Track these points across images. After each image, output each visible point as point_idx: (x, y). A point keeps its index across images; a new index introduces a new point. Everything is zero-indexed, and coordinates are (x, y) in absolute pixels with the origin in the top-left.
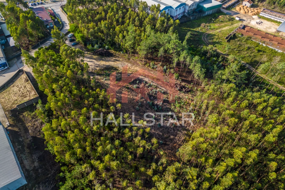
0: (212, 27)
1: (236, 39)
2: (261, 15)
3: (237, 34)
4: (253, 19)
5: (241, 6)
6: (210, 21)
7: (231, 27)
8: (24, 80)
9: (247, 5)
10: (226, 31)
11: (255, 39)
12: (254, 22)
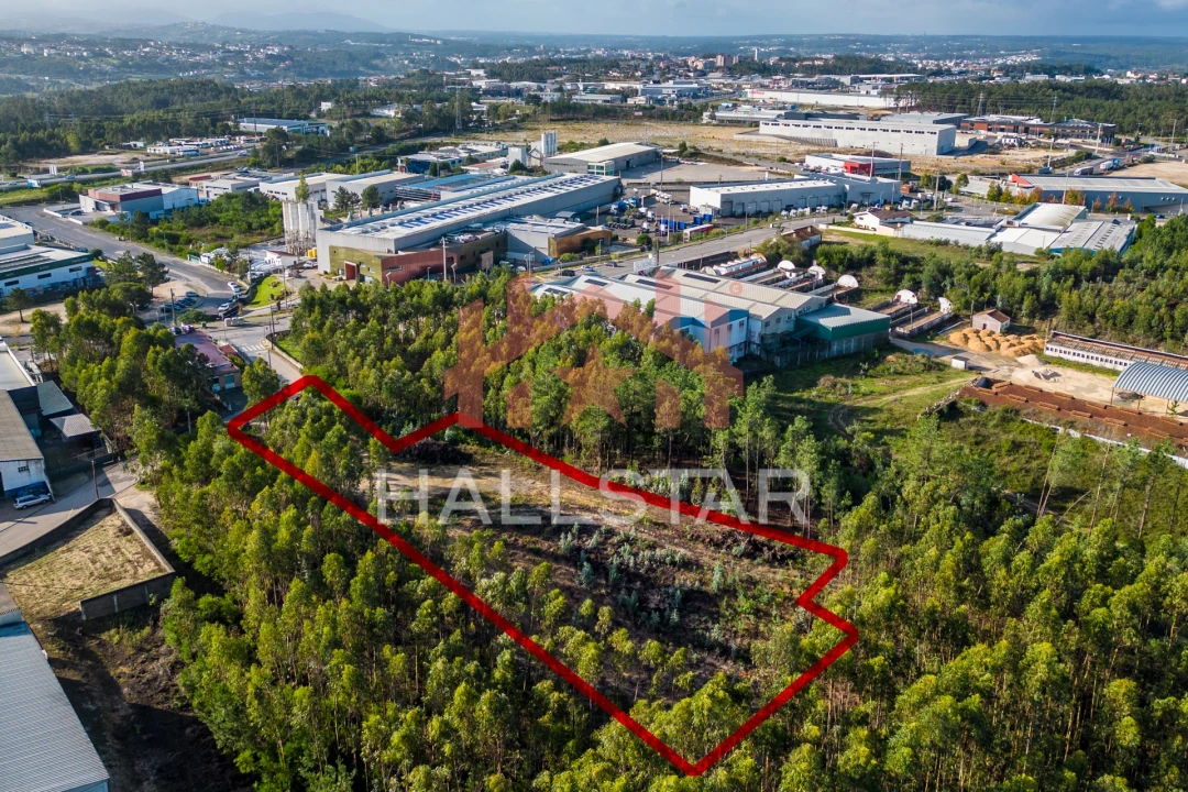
0: (863, 389)
1: (961, 420)
2: (1048, 353)
3: (961, 404)
4: (1021, 366)
5: (966, 330)
6: (853, 372)
7: (939, 387)
8: (111, 532)
9: (988, 328)
10: (921, 398)
11: (1035, 415)
12: (1025, 373)
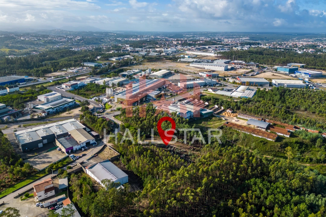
0: (209, 124)
1: (223, 129)
2: (238, 117)
3: (223, 126)
4: (234, 119)
5: (226, 113)
6: (207, 121)
7: (220, 123)
8: (108, 149)
9: (229, 112)
10: (217, 125)
11: (234, 128)
12: (234, 121)
